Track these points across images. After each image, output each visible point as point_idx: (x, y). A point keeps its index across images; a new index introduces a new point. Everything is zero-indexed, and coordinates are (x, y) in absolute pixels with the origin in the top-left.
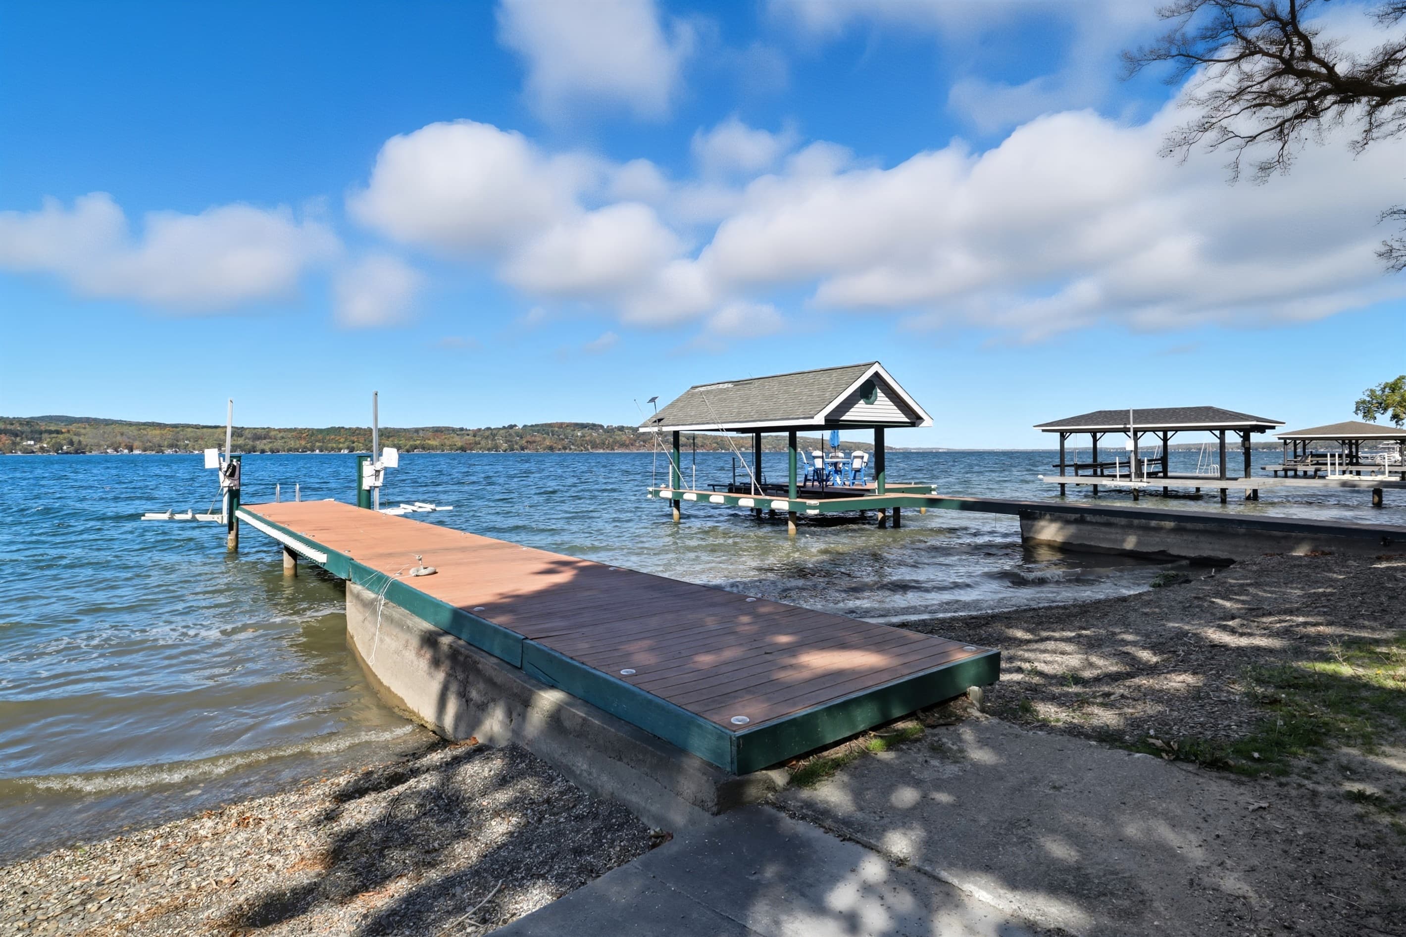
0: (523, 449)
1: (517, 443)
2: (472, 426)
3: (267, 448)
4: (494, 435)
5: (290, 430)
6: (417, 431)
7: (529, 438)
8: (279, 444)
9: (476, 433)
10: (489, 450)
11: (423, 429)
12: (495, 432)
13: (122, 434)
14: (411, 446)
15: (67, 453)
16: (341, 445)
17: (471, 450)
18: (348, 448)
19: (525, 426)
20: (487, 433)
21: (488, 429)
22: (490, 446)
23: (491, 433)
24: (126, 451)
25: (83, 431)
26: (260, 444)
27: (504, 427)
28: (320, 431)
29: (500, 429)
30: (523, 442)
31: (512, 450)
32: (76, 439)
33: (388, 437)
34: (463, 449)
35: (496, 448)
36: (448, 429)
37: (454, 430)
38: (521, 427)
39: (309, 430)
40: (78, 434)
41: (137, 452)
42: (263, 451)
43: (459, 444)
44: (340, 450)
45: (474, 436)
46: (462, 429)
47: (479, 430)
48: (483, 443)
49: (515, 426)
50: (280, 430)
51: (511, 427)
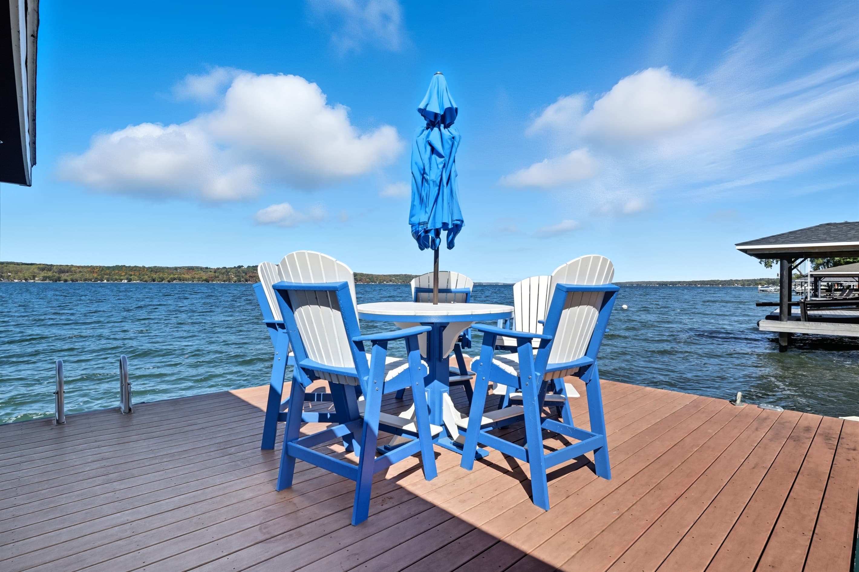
0: (247, 281)
1: (243, 277)
2: (214, 266)
3: (69, 278)
4: (228, 272)
5: (88, 267)
6: (176, 269)
7: (251, 274)
8: (78, 276)
9: (216, 270)
10: (224, 281)
11: (180, 268)
12: (229, 270)
14: (171, 278)
16: (122, 277)
17: (212, 281)
18: (127, 279)
19: (249, 267)
20: (224, 271)
21: (225, 268)
22: (225, 279)
23: (226, 271)
26: (64, 276)
27: (235, 267)
28: (109, 268)
29: (232, 268)
30: (247, 277)
33: (156, 272)
34: (207, 280)
35: (229, 280)
36: (197, 268)
37: (201, 269)
38: (246, 267)
39: (100, 267)
42: (66, 281)
43: (204, 278)
44: (121, 280)
45: (215, 272)
46: (207, 268)
47: (218, 269)
48: (220, 277)
49: (242, 266)
50: (79, 267)
51: (240, 267)
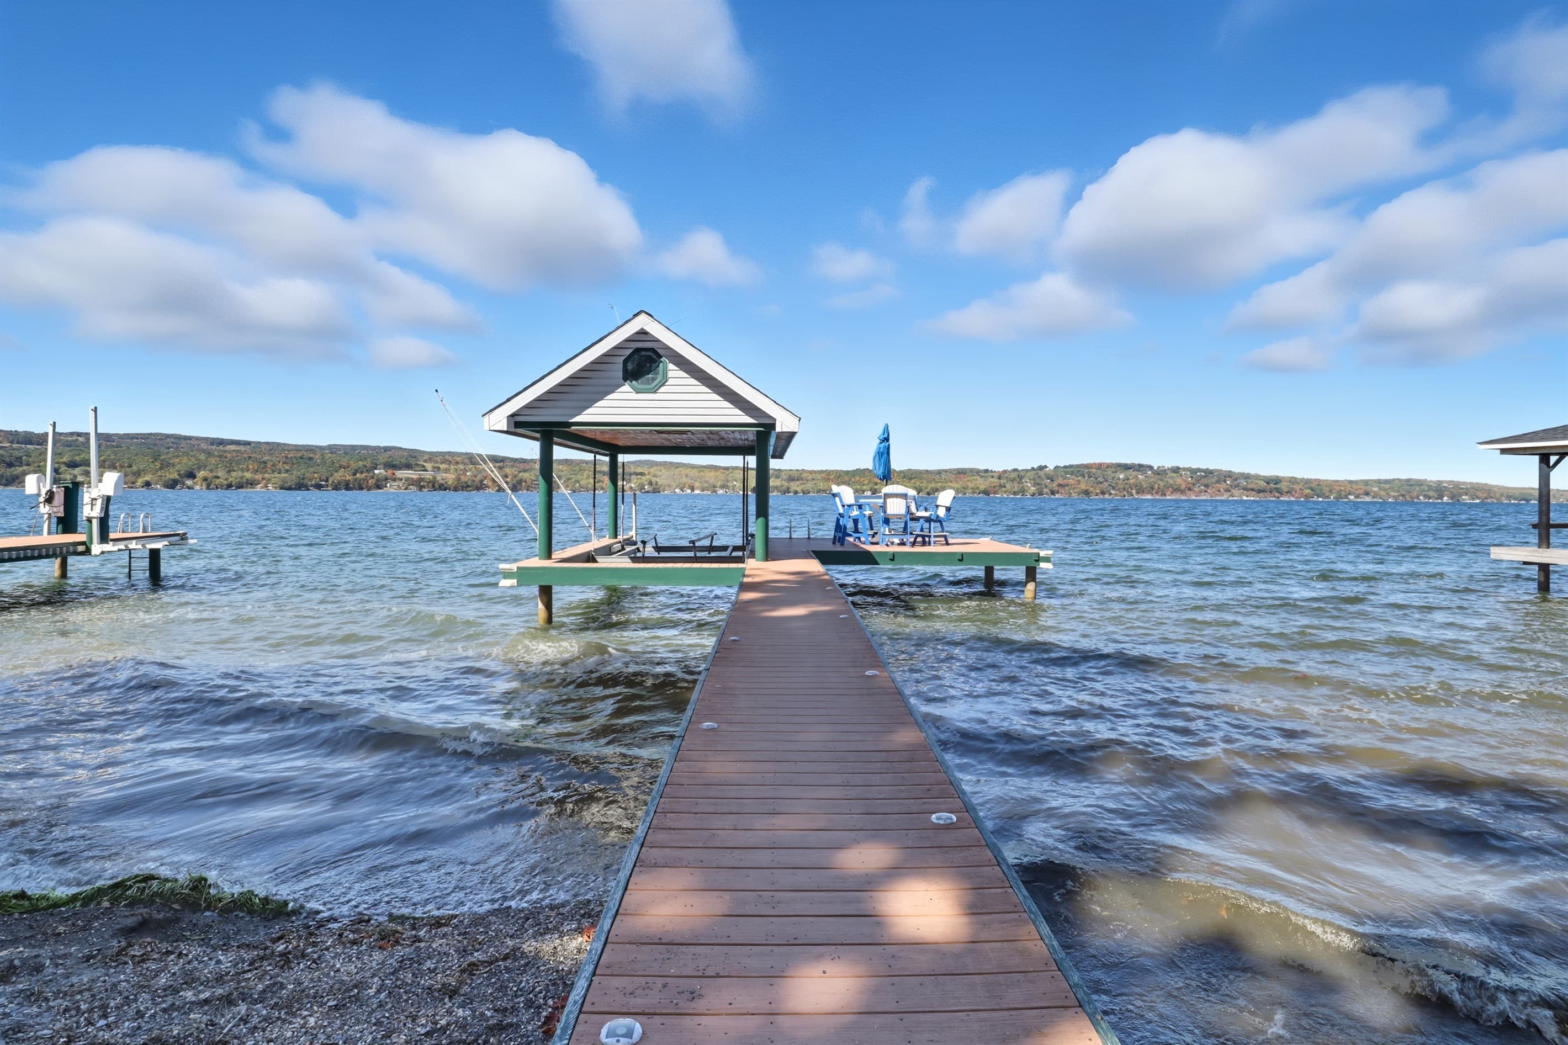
0: (1053, 493)
1: (1046, 487)
2: (998, 467)
3: (799, 489)
4: (1021, 478)
5: (821, 472)
6: (939, 472)
7: (1060, 481)
8: (809, 486)
9: (1001, 475)
10: (1015, 493)
11: (946, 471)
12: (1022, 474)
13: (687, 476)
14: (932, 489)
15: (648, 492)
16: (864, 487)
17: (995, 493)
18: (871, 490)
19: (1057, 467)
20: (1014, 475)
21: (1015, 470)
22: (1016, 489)
23: (1018, 475)
24: (689, 491)
25: (659, 473)
26: (794, 486)
27: (1033, 469)
28: (847, 472)
29: (1027, 471)
30: (1054, 486)
31: (1041, 494)
32: (654, 480)
33: (910, 479)
34: (986, 492)
35: (1023, 491)
36: (972, 470)
37: (978, 472)
38: (1052, 468)
39: (837, 471)
40: (655, 476)
41: (697, 492)
42: (796, 492)
43: (982, 487)
44: (863, 492)
45: (1000, 478)
46: (987, 471)
47: (1005, 471)
48: (1008, 486)
49: (1046, 467)
50: (811, 472)
51: (1041, 468)
